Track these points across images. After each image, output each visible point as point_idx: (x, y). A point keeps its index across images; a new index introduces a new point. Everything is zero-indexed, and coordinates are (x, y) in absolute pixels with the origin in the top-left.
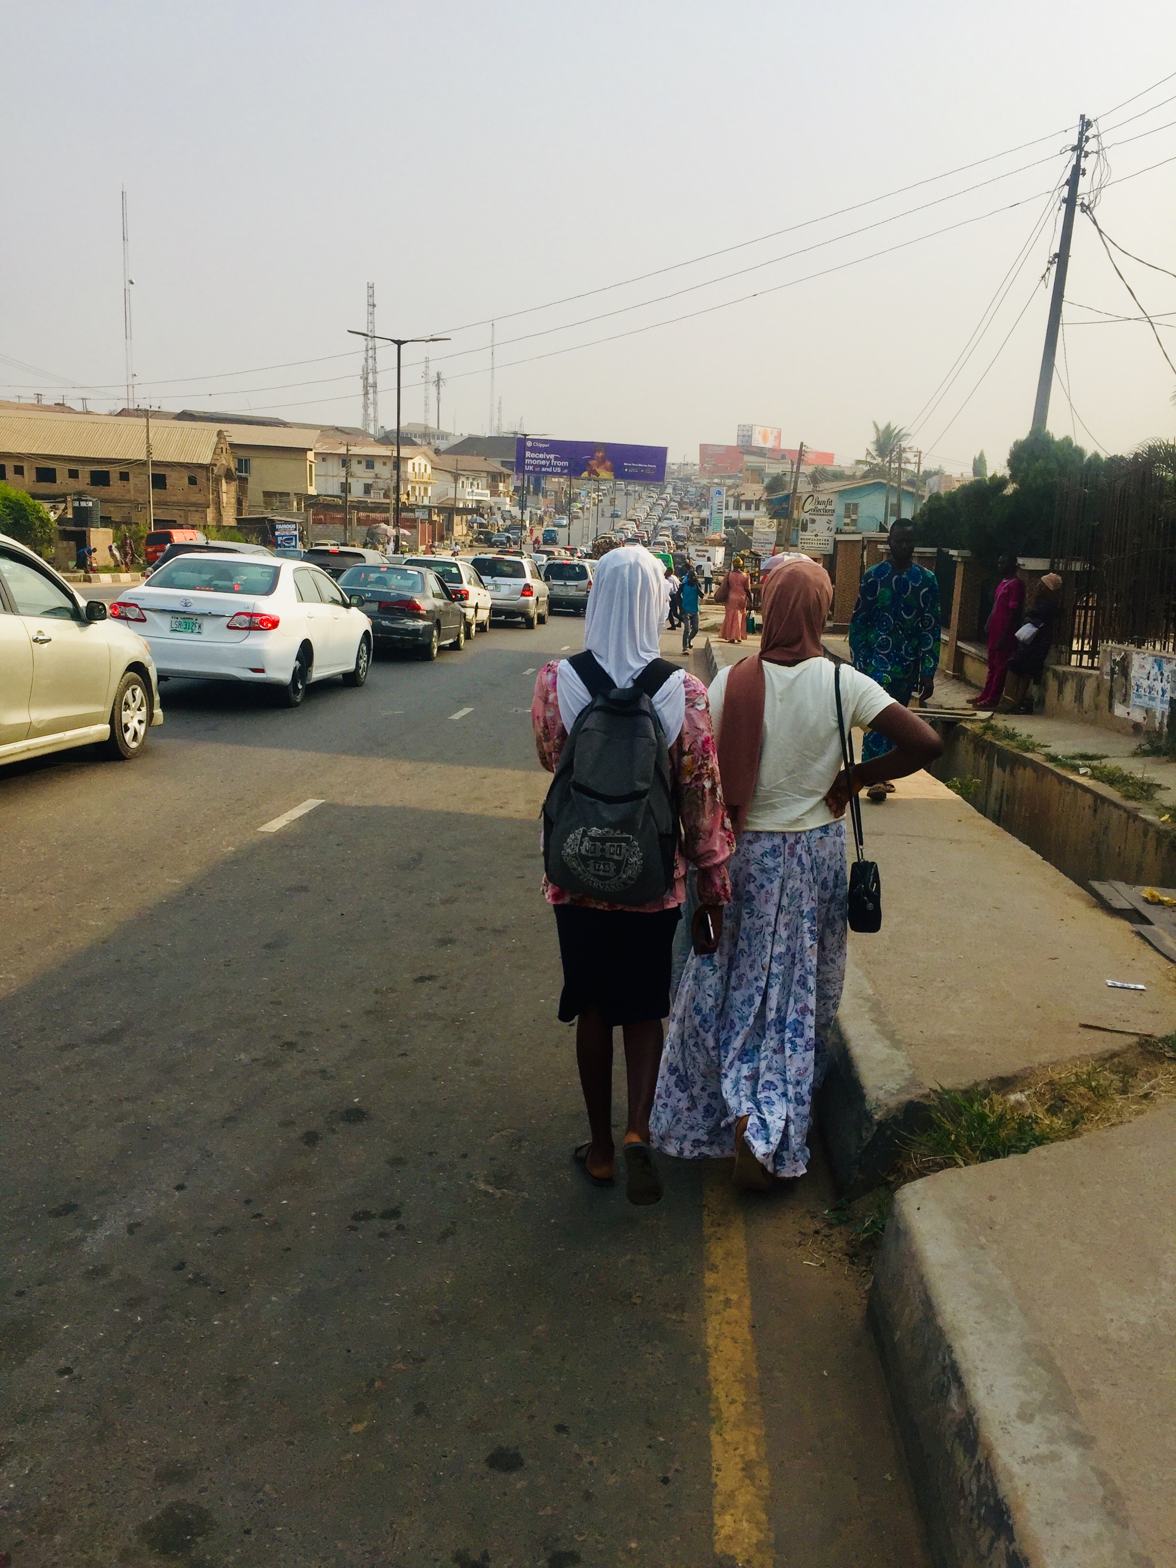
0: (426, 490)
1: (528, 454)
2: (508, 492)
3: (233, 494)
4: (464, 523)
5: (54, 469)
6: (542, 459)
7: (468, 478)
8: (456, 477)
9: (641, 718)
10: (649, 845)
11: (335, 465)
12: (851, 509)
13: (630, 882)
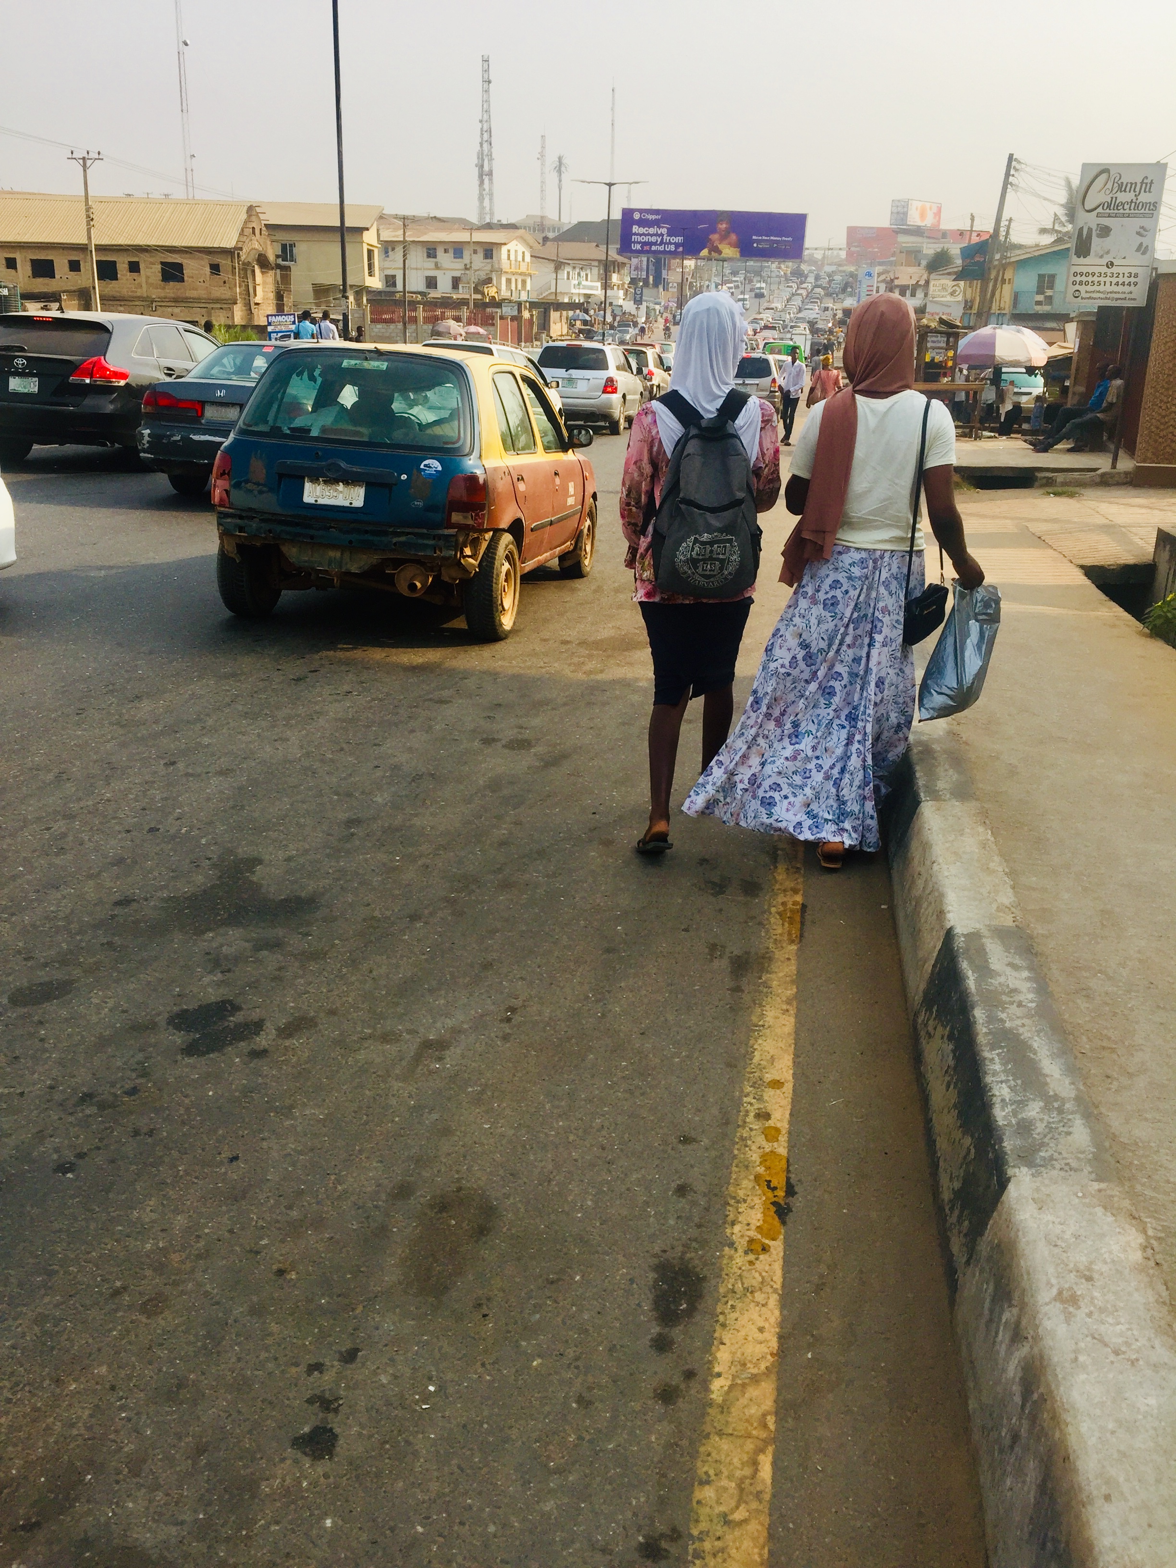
0: (524, 282)
1: (635, 229)
2: (623, 285)
3: (271, 288)
4: (564, 320)
5: (52, 261)
6: (652, 235)
7: (574, 268)
8: (559, 266)
9: (730, 440)
10: (744, 544)
11: (419, 255)
12: (1046, 283)
13: (729, 577)
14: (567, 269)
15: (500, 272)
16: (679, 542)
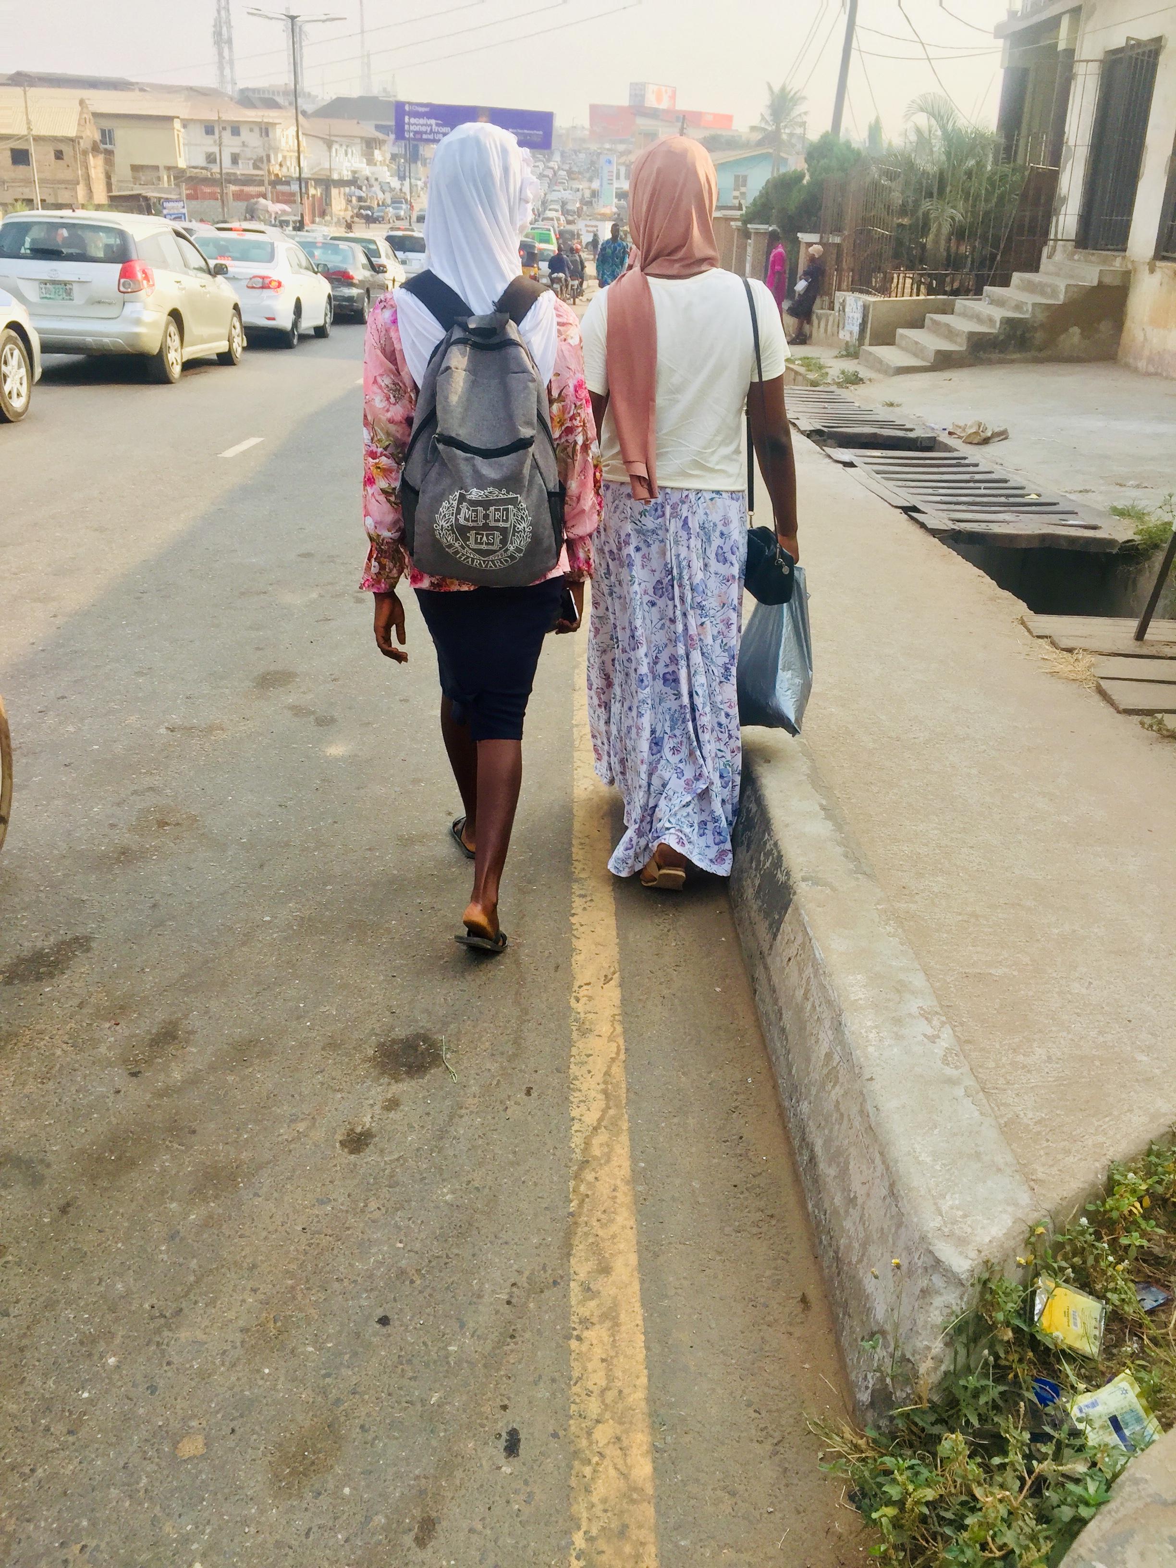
1: (407, 119)
2: (385, 161)
3: (101, 168)
4: (342, 197)
6: (422, 125)
7: (341, 145)
8: (329, 145)
9: (512, 350)
10: (539, 506)
11: (198, 132)
12: (741, 182)
13: (518, 555)
14: (335, 147)
15: (277, 150)
16: (438, 500)
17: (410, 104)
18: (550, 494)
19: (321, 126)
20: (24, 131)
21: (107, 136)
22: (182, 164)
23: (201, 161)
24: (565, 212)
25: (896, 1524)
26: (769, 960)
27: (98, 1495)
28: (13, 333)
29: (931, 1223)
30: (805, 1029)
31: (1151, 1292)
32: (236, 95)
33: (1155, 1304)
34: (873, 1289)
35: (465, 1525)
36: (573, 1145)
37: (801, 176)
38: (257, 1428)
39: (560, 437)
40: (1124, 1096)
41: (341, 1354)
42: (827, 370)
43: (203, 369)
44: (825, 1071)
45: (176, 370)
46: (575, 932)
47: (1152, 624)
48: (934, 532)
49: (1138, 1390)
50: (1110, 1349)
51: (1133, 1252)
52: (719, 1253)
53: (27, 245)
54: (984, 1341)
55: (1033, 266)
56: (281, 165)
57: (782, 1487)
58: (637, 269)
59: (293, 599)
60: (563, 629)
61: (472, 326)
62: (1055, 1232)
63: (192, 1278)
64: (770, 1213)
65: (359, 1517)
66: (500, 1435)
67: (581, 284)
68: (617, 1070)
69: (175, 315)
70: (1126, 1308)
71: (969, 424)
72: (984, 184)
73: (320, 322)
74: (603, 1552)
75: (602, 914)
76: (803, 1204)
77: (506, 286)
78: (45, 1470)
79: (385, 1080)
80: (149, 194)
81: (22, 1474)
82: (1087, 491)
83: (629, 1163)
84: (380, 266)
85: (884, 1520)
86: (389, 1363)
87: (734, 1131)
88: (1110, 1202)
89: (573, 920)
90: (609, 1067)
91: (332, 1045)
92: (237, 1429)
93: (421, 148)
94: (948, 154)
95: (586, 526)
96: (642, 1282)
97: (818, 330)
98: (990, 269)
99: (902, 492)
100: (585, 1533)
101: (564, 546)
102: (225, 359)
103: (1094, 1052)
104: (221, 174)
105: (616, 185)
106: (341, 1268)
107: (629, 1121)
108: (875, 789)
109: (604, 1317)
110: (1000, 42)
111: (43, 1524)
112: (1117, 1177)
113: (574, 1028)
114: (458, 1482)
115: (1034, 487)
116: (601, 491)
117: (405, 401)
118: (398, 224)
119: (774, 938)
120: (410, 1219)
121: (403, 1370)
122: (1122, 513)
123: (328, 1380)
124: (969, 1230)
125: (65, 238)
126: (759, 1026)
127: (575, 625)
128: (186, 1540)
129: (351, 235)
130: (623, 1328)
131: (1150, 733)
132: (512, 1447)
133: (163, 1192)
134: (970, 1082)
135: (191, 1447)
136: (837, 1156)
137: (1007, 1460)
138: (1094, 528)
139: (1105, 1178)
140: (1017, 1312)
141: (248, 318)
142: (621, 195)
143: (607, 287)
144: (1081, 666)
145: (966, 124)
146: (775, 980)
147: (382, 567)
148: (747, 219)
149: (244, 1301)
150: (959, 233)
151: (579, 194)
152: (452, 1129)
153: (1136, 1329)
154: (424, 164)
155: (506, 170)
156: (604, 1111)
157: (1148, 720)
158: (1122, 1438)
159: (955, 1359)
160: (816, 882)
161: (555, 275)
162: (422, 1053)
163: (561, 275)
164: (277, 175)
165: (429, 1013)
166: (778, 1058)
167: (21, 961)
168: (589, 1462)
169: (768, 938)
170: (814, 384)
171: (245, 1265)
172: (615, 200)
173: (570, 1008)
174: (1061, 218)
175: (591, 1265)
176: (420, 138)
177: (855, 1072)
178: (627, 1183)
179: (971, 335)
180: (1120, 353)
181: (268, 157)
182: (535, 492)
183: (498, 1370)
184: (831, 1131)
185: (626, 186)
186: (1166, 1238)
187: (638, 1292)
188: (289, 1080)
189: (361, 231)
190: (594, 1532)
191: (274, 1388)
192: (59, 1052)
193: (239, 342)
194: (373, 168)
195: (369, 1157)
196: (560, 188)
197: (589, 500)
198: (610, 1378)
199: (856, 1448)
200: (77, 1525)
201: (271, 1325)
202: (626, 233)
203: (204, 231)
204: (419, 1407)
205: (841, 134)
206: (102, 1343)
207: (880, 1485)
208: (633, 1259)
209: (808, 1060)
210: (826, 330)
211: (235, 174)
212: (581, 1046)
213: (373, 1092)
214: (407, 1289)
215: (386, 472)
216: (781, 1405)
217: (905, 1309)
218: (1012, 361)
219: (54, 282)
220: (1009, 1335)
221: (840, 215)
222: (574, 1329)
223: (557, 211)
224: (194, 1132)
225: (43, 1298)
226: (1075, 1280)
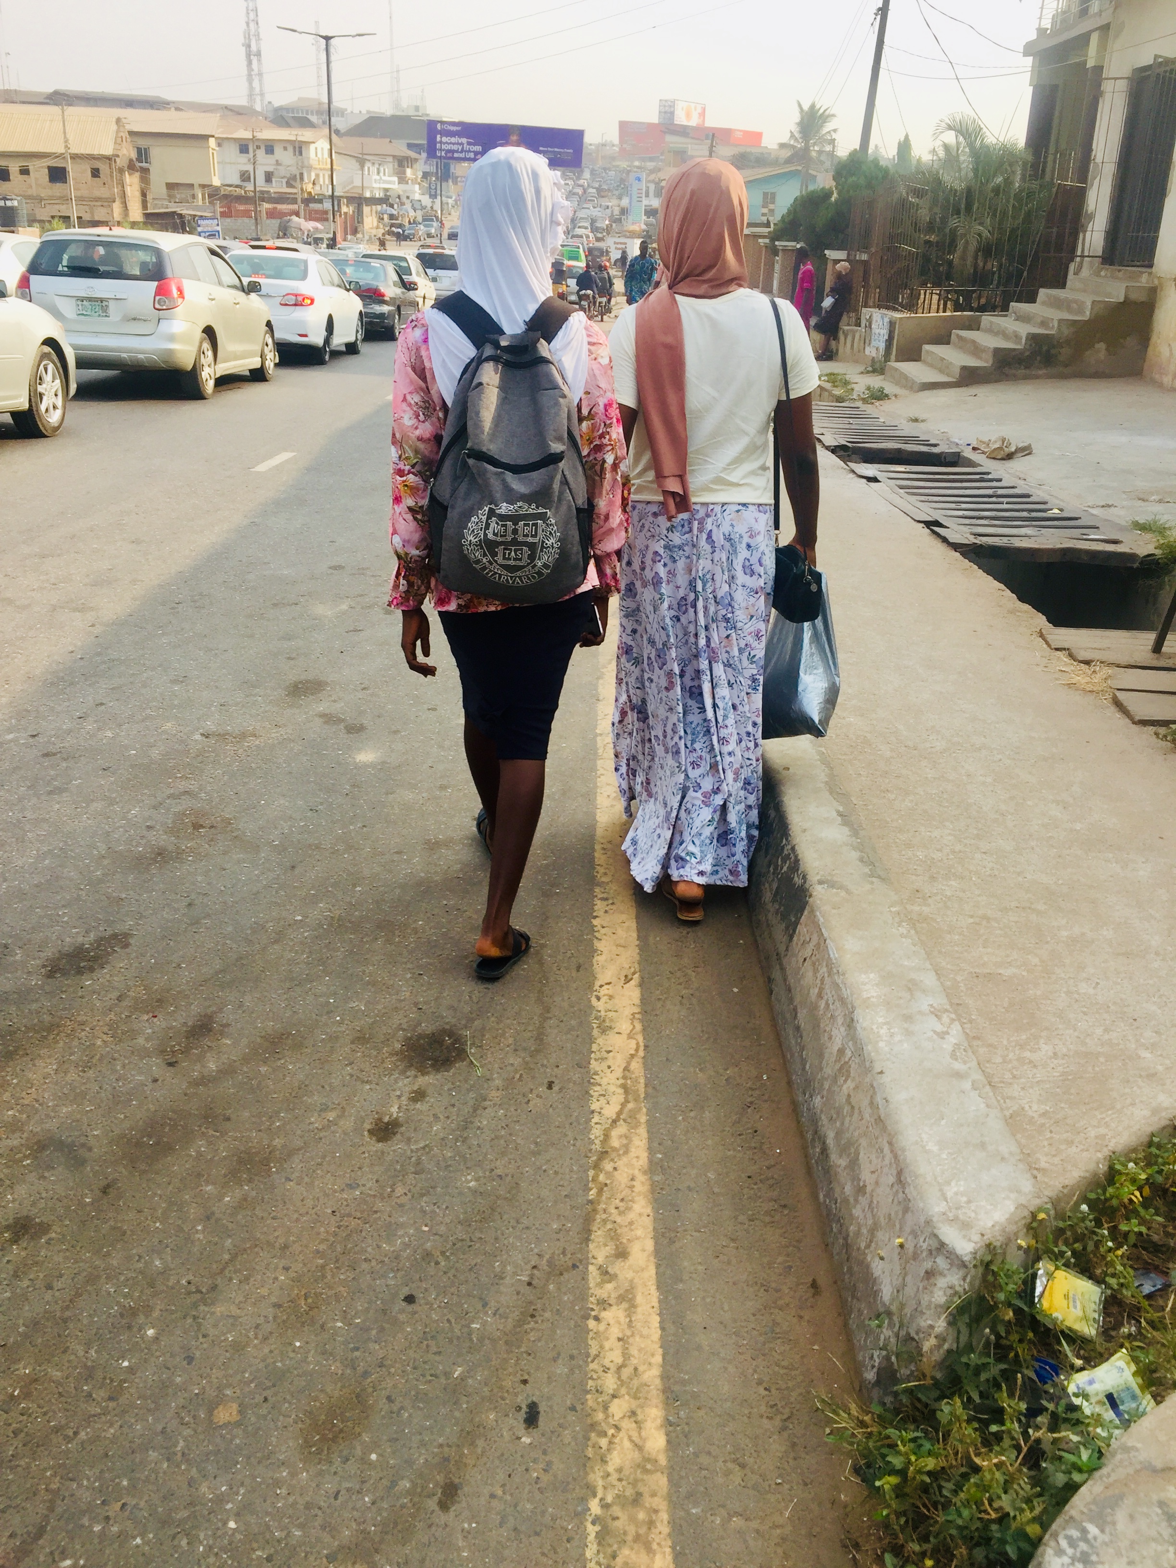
1: (439, 138)
2: (416, 179)
3: (137, 186)
4: (374, 215)
6: (454, 144)
7: (374, 163)
8: (362, 163)
9: (543, 367)
10: (567, 523)
11: (233, 150)
12: (769, 199)
13: (545, 571)
14: (368, 165)
15: (310, 168)
16: (467, 516)
17: (442, 122)
18: (579, 510)
19: (354, 144)
20: (61, 150)
21: (143, 154)
22: (216, 182)
23: (236, 180)
24: (594, 229)
25: (899, 1492)
26: (785, 961)
27: (138, 1457)
28: (47, 349)
29: (936, 1208)
30: (819, 1026)
31: (1151, 1279)
32: (270, 115)
33: (1153, 1289)
34: (880, 1272)
35: (486, 1491)
36: (592, 1137)
37: (829, 194)
38: (288, 1397)
39: (589, 455)
40: (1127, 1090)
41: (368, 1330)
42: (854, 386)
43: (237, 384)
44: (837, 1066)
45: (209, 387)
46: (596, 934)
47: (1168, 637)
48: (955, 547)
49: (1133, 1368)
50: (1108, 1331)
51: (1132, 1239)
52: (733, 1240)
53: (65, 263)
54: (986, 1320)
55: (1060, 282)
56: (314, 184)
57: (791, 1461)
58: (664, 286)
59: (323, 610)
60: (587, 643)
61: (504, 343)
62: (1055, 1218)
63: (227, 1257)
64: (783, 1203)
65: (385, 1482)
66: (520, 1408)
67: (609, 301)
68: (636, 1066)
69: (209, 332)
70: (1124, 1291)
71: (993, 439)
72: (1012, 201)
73: (352, 339)
74: (618, 1518)
75: (624, 917)
76: (816, 1197)
77: (536, 306)
78: (87, 1434)
79: (412, 1073)
80: (184, 212)
81: (66, 1437)
82: (1109, 506)
83: (646, 1154)
84: (411, 283)
85: (886, 1487)
86: (415, 1339)
87: (749, 1125)
88: (1110, 1190)
89: (595, 922)
90: (629, 1063)
91: (361, 1039)
92: (269, 1398)
93: (452, 167)
94: (975, 170)
95: (613, 543)
96: (658, 1266)
97: (844, 346)
98: (1017, 286)
99: (925, 507)
100: (601, 1500)
101: (592, 562)
102: (258, 376)
103: (1099, 1049)
104: (255, 191)
105: (645, 202)
106: (369, 1249)
107: (647, 1115)
108: (892, 796)
109: (621, 1299)
110: (1030, 59)
111: (85, 1483)
112: (1118, 1167)
113: (595, 1026)
114: (479, 1450)
115: (1057, 502)
116: (629, 509)
117: (434, 419)
118: (429, 241)
119: (791, 937)
120: (435, 1204)
121: (428, 1346)
122: (1144, 528)
123: (357, 1354)
124: (973, 1215)
125: (101, 257)
126: (774, 1025)
127: (599, 639)
128: (220, 1500)
129: (383, 253)
130: (639, 1310)
131: (1164, 743)
132: (532, 1418)
133: (199, 1175)
134: (978, 1076)
135: (225, 1414)
136: (848, 1148)
137: (1003, 1428)
138: (1115, 542)
139: (1106, 1168)
140: (1016, 1292)
141: (279, 335)
142: (651, 212)
143: (634, 305)
144: (1097, 679)
145: (994, 141)
146: (791, 981)
147: (410, 584)
148: (776, 236)
149: (276, 1278)
150: (987, 250)
151: (609, 211)
152: (476, 1120)
153: (1134, 1313)
154: (455, 183)
155: (538, 192)
156: (623, 1105)
157: (1162, 731)
158: (1118, 1414)
159: (958, 1338)
160: (832, 885)
161: (583, 292)
162: (447, 1048)
163: (589, 292)
164: (310, 193)
165: (455, 1010)
166: (792, 1055)
167: (62, 955)
168: (605, 1434)
169: (785, 939)
170: (840, 399)
171: (277, 1245)
172: (644, 218)
173: (591, 1007)
174: (1088, 234)
175: (609, 1249)
176: (451, 157)
177: (866, 1067)
178: (645, 1173)
179: (997, 351)
180: (1145, 367)
181: (301, 174)
182: (564, 508)
183: (519, 1347)
184: (842, 1124)
185: (656, 203)
186: (1165, 1227)
187: (654, 1276)
188: (319, 1071)
189: (394, 250)
190: (609, 1499)
191: (305, 1360)
192: (99, 1042)
193: (272, 358)
194: (403, 187)
195: (396, 1146)
196: (590, 206)
197: (617, 517)
198: (626, 1355)
199: (862, 1424)
200: (118, 1484)
201: (303, 1302)
202: (654, 250)
203: (239, 249)
204: (443, 1381)
205: (870, 151)
206: (142, 1317)
207: (884, 1456)
208: (650, 1245)
209: (821, 1056)
210: (852, 345)
211: (268, 192)
212: (601, 1042)
213: (400, 1084)
214: (431, 1270)
215: (413, 490)
216: (790, 1384)
217: (910, 1291)
218: (1037, 377)
219: (90, 299)
220: (1010, 1315)
221: (867, 234)
222: (592, 1310)
223: (586, 228)
224: (228, 1119)
225: (85, 1274)
226: (1075, 1265)
